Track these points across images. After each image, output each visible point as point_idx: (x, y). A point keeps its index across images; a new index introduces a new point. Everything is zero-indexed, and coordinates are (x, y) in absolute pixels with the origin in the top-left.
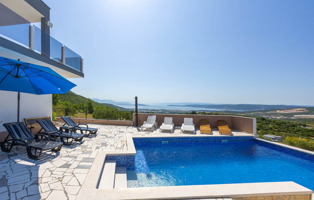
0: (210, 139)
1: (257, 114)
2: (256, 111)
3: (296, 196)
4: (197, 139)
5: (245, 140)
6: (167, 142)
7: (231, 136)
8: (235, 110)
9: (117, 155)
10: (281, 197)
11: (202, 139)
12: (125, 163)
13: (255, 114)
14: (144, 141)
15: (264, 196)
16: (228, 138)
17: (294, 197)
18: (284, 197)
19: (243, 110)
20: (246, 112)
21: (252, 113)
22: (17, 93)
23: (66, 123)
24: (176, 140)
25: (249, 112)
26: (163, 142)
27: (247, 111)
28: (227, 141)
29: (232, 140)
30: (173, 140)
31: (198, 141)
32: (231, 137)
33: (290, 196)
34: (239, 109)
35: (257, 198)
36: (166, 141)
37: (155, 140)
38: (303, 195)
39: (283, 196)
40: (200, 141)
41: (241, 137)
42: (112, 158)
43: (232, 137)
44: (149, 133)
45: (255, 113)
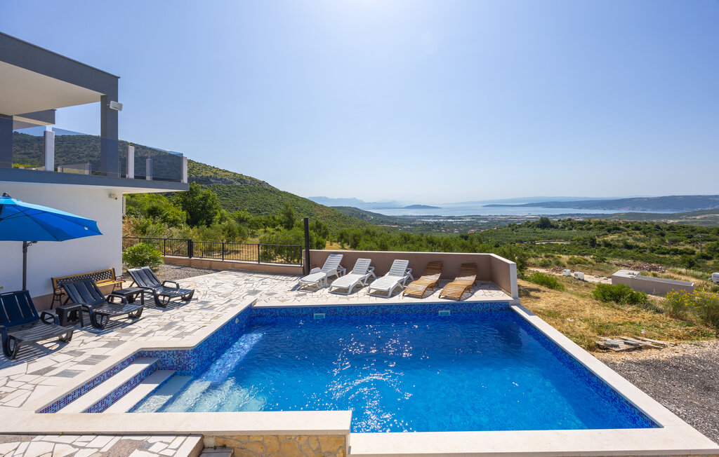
0: (412, 308)
1: (711, 218)
2: (710, 212)
3: (320, 438)
4: (386, 309)
5: (491, 310)
6: (324, 314)
7: (458, 302)
8: (653, 210)
9: (160, 350)
10: (293, 438)
11: (395, 309)
12: (175, 364)
13: (706, 218)
14: (278, 312)
15: (262, 436)
16: (453, 305)
17: (316, 438)
18: (298, 438)
19: (673, 211)
20: (681, 215)
21: (698, 217)
22: (21, 243)
23: (135, 281)
24: (341, 311)
25: (689, 215)
26: (315, 315)
27: (685, 211)
28: (449, 311)
29: (462, 310)
30: (335, 310)
31: (388, 313)
32: (458, 304)
33: (309, 436)
34: (664, 208)
35: (251, 438)
36: (321, 312)
37: (300, 312)
38: (332, 436)
39: (296, 436)
40: (392, 312)
41: (481, 304)
42: (151, 354)
43: (462, 304)
44: (305, 294)
45: (707, 216)
